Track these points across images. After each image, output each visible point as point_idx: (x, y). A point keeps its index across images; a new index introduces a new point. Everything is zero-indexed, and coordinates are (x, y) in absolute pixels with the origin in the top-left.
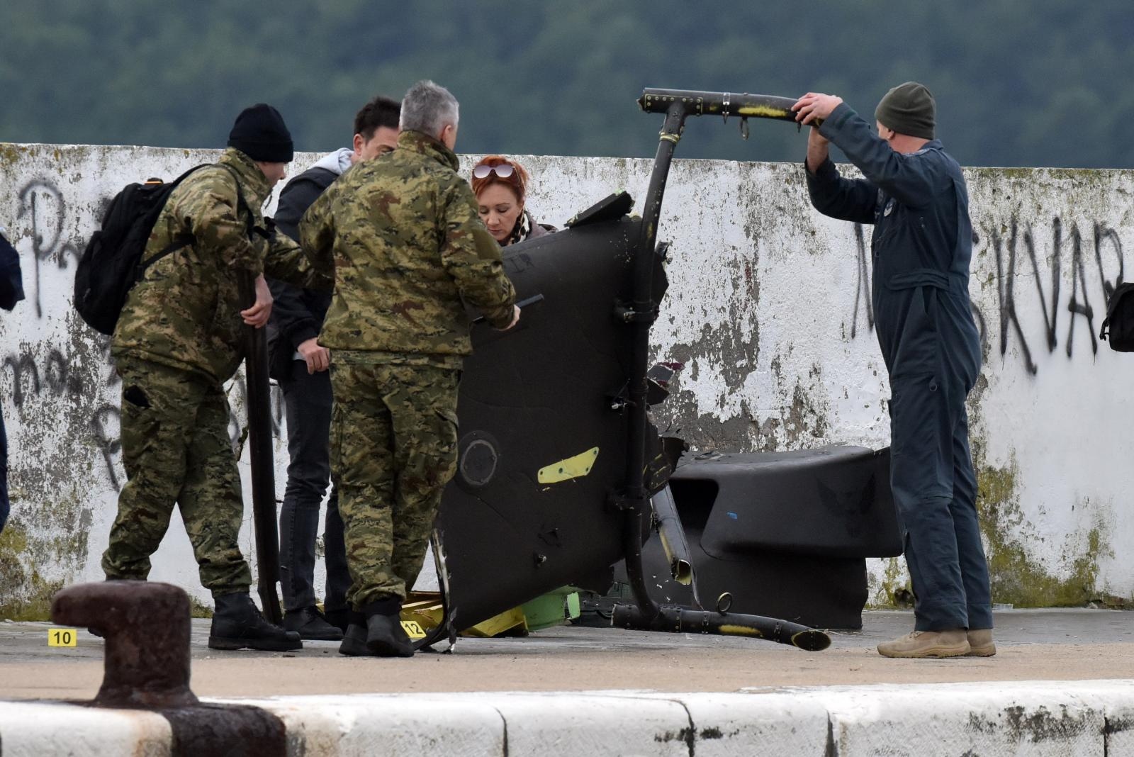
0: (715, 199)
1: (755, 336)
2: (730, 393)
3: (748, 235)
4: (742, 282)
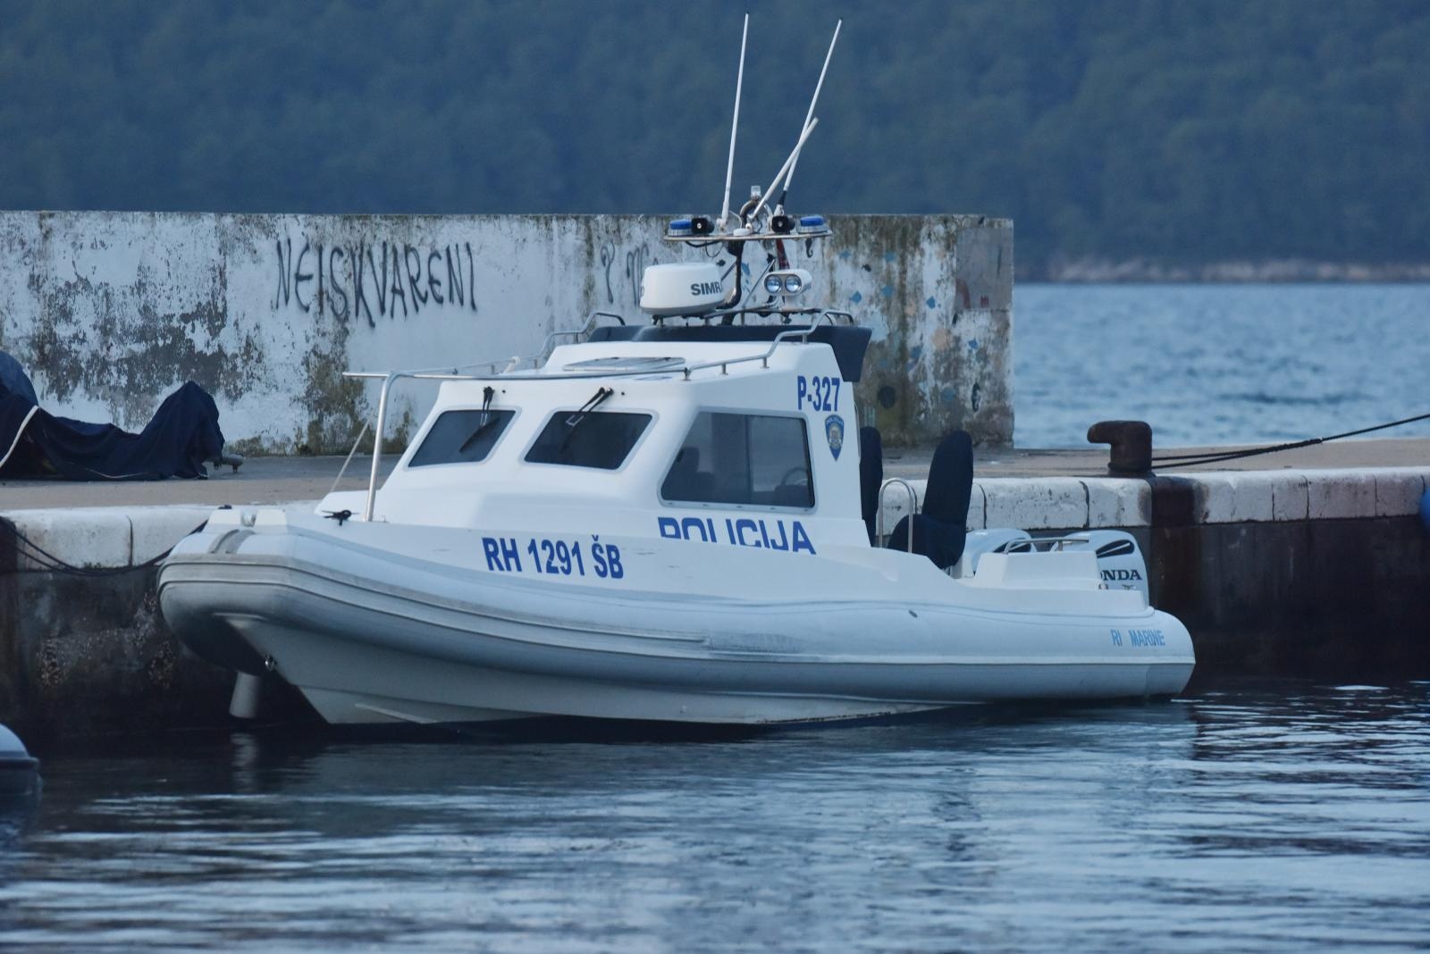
0: (203, 234)
1: (225, 309)
2: (213, 339)
3: (220, 253)
4: (218, 279)
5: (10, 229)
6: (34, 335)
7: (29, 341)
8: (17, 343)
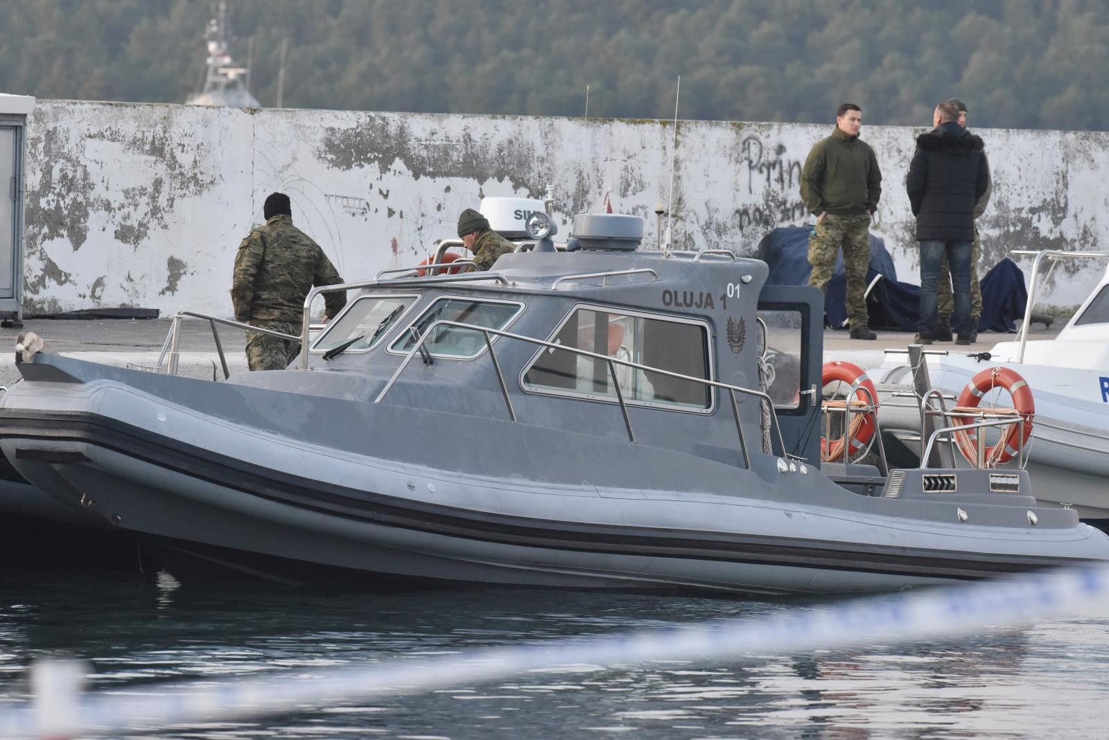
0: (1049, 146)
3: (1064, 161)
4: (1061, 181)
5: (889, 140)
6: (907, 221)
7: (902, 225)
8: (893, 227)
